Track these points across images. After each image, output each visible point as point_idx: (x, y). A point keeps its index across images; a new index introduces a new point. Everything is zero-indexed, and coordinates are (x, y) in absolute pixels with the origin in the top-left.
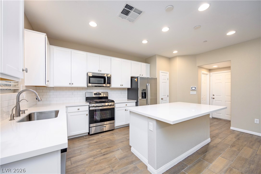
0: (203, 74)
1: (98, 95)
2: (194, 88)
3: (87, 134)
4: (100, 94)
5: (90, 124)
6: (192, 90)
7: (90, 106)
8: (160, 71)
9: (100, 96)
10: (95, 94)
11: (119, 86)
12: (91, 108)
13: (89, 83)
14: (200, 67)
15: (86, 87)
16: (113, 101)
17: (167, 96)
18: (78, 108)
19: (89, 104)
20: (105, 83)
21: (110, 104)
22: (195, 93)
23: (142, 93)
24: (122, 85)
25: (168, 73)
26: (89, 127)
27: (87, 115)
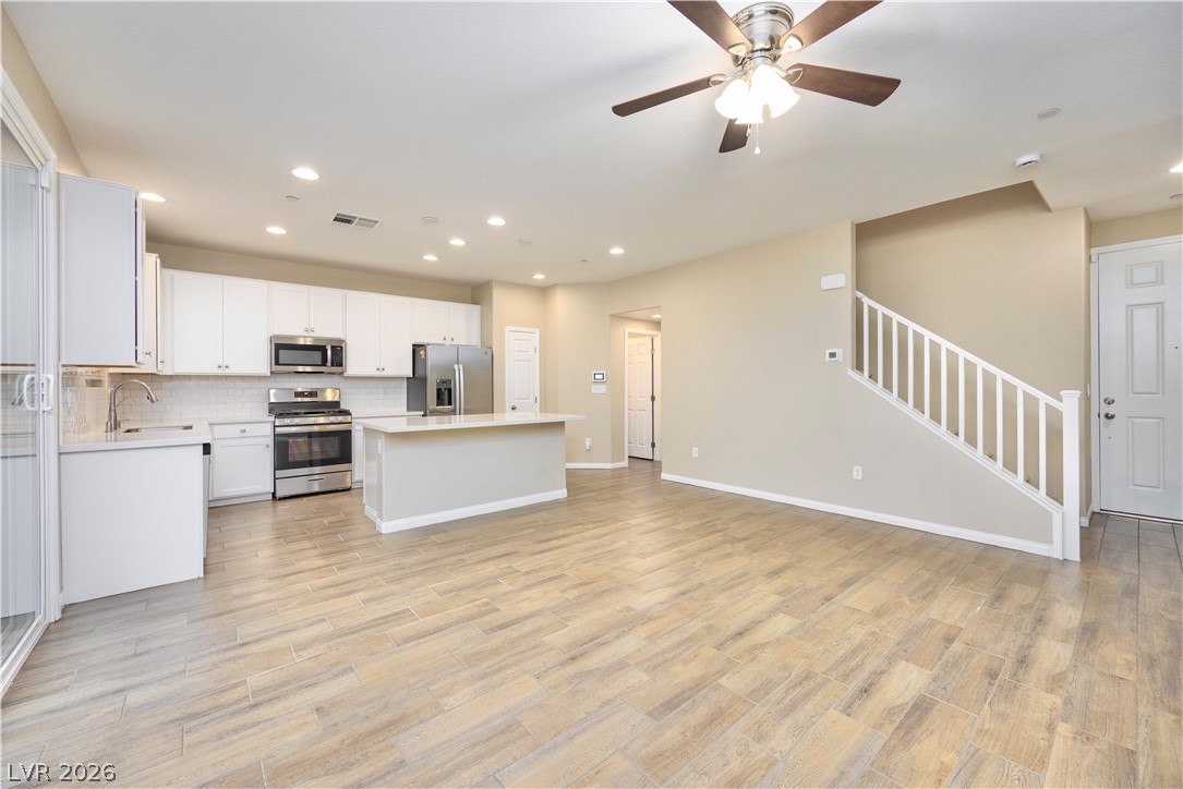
0: (632, 335)
1: (307, 396)
2: (601, 377)
3: (270, 497)
4: (314, 394)
5: (279, 469)
6: (597, 382)
7: (277, 424)
8: (507, 328)
9: (315, 399)
10: (298, 394)
11: (373, 373)
12: (279, 430)
13: (277, 363)
14: (620, 318)
15: (269, 374)
16: (347, 413)
17: (532, 400)
18: (243, 427)
19: (272, 419)
20: (324, 363)
21: (340, 418)
22: (602, 389)
23: (439, 390)
24: (383, 370)
25: (537, 331)
26: (275, 479)
27: (268, 446)
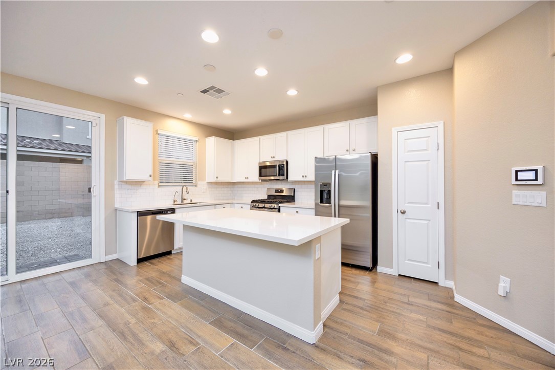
1: (279, 192)
4: (282, 191)
8: (396, 129)
9: (283, 194)
10: (277, 191)
11: (301, 179)
15: (260, 181)
17: (432, 205)
23: (321, 191)
24: (306, 177)
25: (440, 125)
